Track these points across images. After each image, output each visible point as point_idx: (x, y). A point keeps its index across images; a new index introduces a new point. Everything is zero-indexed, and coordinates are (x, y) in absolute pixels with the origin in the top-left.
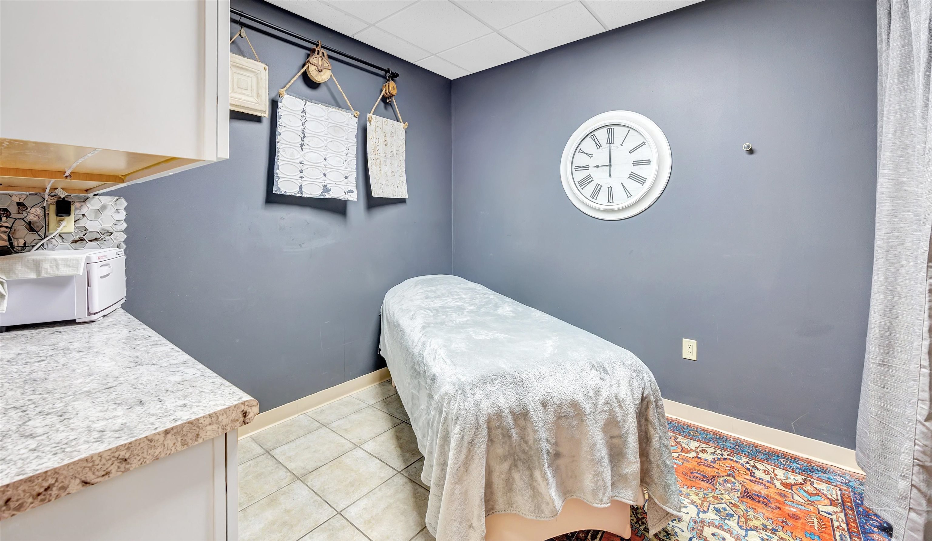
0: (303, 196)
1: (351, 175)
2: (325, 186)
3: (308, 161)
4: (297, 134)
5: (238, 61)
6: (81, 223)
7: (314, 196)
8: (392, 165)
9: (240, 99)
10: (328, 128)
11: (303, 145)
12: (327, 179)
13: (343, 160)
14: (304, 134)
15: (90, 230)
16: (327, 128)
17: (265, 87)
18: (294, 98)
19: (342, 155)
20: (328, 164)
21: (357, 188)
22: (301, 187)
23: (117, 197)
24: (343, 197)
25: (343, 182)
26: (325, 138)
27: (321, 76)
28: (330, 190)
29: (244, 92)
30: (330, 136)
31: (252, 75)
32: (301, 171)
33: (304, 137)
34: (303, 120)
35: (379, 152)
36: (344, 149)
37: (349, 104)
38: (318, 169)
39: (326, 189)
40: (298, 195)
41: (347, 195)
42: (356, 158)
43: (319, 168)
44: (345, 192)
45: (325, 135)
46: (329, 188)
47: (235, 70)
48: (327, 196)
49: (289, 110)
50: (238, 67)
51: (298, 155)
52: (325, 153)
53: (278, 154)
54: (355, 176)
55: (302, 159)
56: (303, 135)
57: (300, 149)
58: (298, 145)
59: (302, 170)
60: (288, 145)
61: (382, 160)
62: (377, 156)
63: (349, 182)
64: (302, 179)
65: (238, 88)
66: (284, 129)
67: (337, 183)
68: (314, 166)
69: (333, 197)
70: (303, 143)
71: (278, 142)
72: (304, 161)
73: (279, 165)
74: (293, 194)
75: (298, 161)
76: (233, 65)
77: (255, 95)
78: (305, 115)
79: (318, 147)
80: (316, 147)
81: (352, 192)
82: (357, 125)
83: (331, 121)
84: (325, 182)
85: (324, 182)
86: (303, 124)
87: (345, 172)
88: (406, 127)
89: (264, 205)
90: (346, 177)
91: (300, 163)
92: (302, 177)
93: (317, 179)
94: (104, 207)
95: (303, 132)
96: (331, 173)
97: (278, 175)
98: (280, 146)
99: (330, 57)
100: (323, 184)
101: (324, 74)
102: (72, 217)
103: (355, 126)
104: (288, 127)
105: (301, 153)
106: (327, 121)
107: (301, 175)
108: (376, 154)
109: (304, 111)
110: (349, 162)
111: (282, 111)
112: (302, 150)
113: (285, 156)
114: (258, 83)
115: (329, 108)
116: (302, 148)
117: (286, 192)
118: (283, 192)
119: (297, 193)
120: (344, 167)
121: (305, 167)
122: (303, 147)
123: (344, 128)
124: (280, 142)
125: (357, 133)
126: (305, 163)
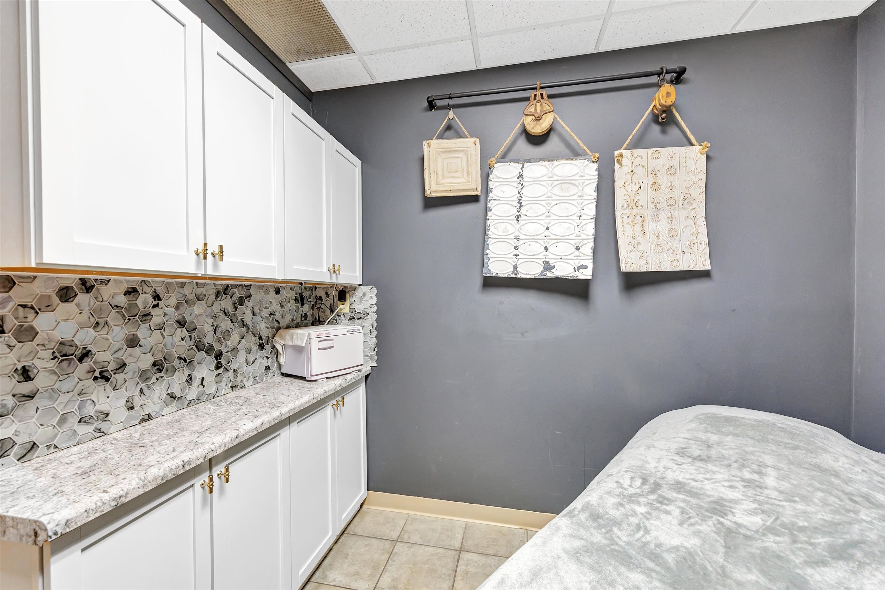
0: (519, 276)
1: (586, 244)
2: (547, 263)
3: (525, 235)
4: (512, 205)
5: (446, 146)
6: (354, 306)
7: (532, 277)
8: (671, 218)
9: (450, 183)
10: (553, 187)
11: (518, 216)
12: (549, 254)
13: (574, 225)
14: (521, 204)
15: (357, 311)
16: (550, 188)
17: (476, 162)
18: (508, 164)
19: (573, 220)
20: (551, 235)
21: (594, 262)
22: (515, 267)
23: (371, 287)
24: (571, 275)
25: (573, 255)
26: (548, 202)
27: (540, 125)
28: (554, 267)
29: (455, 174)
30: (555, 197)
31: (461, 155)
32: (516, 248)
33: (521, 206)
34: (520, 186)
35: (640, 203)
36: (575, 210)
37: (585, 148)
38: (537, 242)
39: (548, 266)
40: (512, 276)
41: (577, 273)
42: (594, 220)
43: (539, 241)
44: (574, 268)
45: (548, 199)
46: (553, 265)
47: (444, 155)
48: (549, 275)
49: (502, 180)
50: (446, 151)
51: (512, 228)
52: (546, 221)
53: (488, 233)
54: (592, 244)
55: (517, 233)
56: (519, 205)
57: (516, 221)
58: (513, 217)
59: (517, 246)
60: (501, 219)
61: (648, 214)
62: (635, 211)
63: (581, 255)
64: (518, 257)
65: (448, 172)
66: (495, 203)
67: (563, 257)
68: (533, 239)
69: (556, 276)
70: (518, 214)
71: (488, 219)
72: (520, 235)
73: (489, 244)
74: (506, 275)
75: (512, 237)
76: (442, 152)
77: (465, 174)
78: (522, 180)
79: (539, 214)
80: (536, 215)
81: (586, 267)
82: (597, 173)
83: (556, 178)
84: (547, 257)
85: (544, 257)
86: (520, 191)
87: (576, 241)
88: (706, 150)
89: (481, 289)
90: (578, 248)
91: (515, 238)
92: (517, 255)
93: (536, 255)
94: (364, 294)
95: (519, 201)
96: (555, 245)
97: (488, 256)
98: (491, 222)
99: (550, 97)
100: (544, 260)
101: (544, 121)
102: (348, 302)
103: (593, 175)
104: (501, 199)
105: (518, 226)
106: (551, 179)
107: (516, 252)
108: (634, 206)
109: (521, 176)
110: (584, 227)
111: (493, 183)
112: (518, 223)
113: (497, 233)
114: (468, 161)
115: (554, 162)
116: (517, 220)
117: (497, 274)
118: (494, 274)
119: (510, 273)
120: (575, 235)
121: (521, 242)
122: (520, 219)
123: (576, 183)
124: (491, 218)
125: (598, 185)
126: (522, 237)
